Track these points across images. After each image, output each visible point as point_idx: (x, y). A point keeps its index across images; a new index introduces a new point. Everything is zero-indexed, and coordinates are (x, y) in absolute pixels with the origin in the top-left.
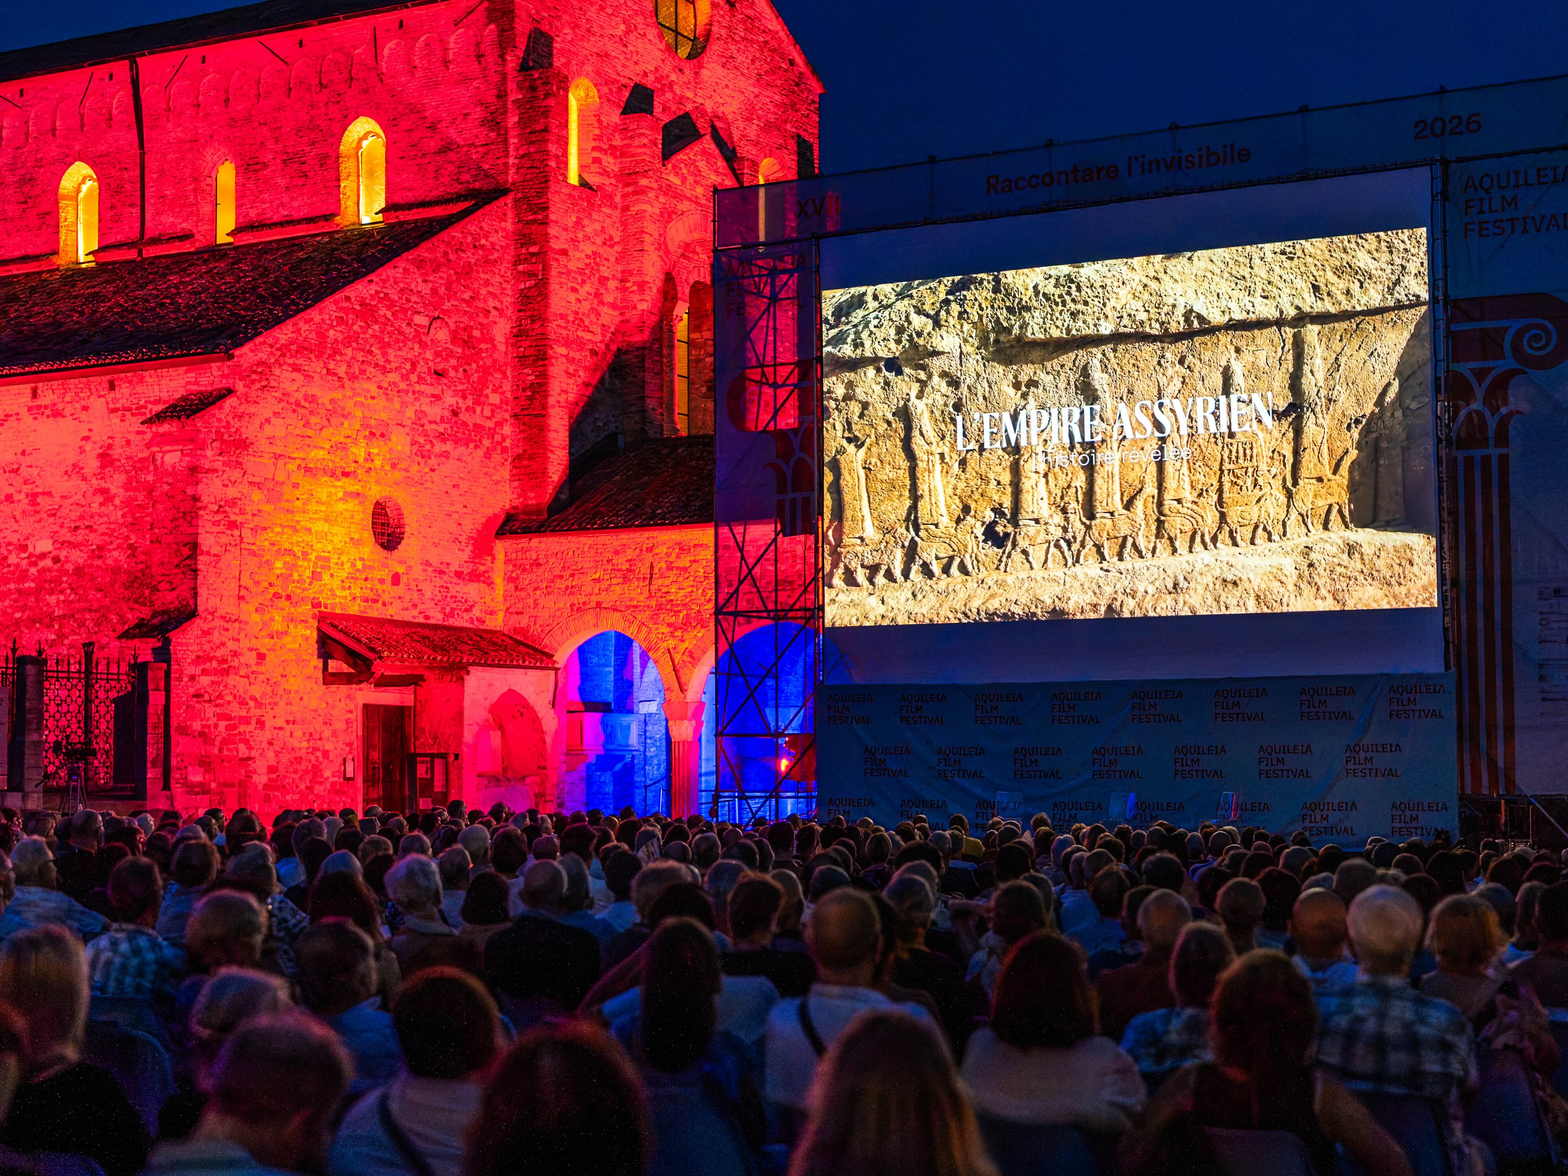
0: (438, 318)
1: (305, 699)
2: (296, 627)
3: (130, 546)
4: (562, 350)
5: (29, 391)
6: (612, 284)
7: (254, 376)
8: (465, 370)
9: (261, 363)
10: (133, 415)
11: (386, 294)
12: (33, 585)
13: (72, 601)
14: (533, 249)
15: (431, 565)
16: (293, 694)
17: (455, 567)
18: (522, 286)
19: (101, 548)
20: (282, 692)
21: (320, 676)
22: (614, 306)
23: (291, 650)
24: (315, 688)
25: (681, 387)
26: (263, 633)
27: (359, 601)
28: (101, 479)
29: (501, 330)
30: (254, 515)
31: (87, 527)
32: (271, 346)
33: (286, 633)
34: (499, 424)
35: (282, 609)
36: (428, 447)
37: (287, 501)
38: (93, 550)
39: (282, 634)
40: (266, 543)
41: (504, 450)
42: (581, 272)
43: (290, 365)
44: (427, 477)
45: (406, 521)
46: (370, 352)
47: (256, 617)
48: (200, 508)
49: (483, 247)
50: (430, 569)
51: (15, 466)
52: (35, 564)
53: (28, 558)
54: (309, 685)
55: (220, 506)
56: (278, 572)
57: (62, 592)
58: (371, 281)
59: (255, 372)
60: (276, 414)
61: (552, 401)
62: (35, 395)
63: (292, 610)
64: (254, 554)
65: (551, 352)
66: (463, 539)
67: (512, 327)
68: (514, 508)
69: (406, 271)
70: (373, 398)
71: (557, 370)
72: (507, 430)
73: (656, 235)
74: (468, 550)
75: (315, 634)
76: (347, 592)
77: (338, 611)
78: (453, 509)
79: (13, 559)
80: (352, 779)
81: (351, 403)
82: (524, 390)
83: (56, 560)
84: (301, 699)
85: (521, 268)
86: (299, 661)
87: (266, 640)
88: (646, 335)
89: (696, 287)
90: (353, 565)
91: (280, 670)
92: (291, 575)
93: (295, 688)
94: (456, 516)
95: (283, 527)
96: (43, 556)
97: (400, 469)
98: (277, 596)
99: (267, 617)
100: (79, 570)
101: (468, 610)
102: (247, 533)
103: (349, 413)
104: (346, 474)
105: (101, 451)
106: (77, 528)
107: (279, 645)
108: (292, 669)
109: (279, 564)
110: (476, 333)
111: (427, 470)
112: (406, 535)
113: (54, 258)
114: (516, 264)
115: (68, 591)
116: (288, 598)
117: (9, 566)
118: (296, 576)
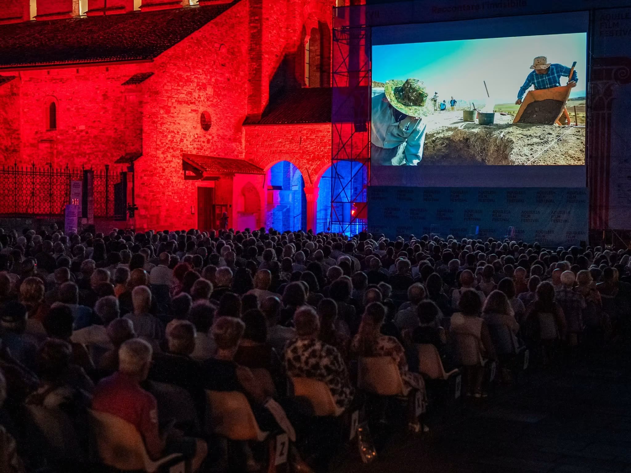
0: (223, 44)
1: (178, 185)
2: (175, 159)
3: (115, 129)
4: (267, 56)
5: (75, 70)
6: (283, 30)
7: (161, 68)
8: (232, 64)
9: (163, 63)
10: (115, 80)
11: (205, 36)
12: (78, 141)
13: (93, 148)
14: (257, 18)
15: (220, 136)
16: (174, 183)
17: (228, 136)
18: (252, 32)
19: (104, 129)
20: (170, 183)
21: (183, 176)
22: (283, 38)
23: (173, 167)
24: (182, 180)
25: (307, 67)
26: (164, 161)
27: (196, 149)
28: (104, 103)
29: (245, 47)
30: (161, 119)
31: (99, 121)
32: (166, 56)
33: (172, 161)
34: (244, 83)
35: (171, 153)
36: (219, 92)
37: (172, 113)
38: (101, 130)
39: (170, 162)
40: (165, 129)
41: (245, 93)
42: (272, 25)
43: (173, 64)
44: (219, 104)
45: (212, 120)
46: (200, 58)
47: (162, 156)
48: (143, 117)
49: (238, 17)
50: (220, 137)
51: (70, 98)
52: (78, 134)
53: (76, 131)
54: (180, 180)
55: (150, 116)
56: (169, 139)
57: (89, 144)
58: (200, 31)
59: (161, 66)
60: (168, 82)
61: (263, 75)
62: (78, 71)
63: (174, 153)
64: (160, 132)
65: (262, 57)
66: (231, 126)
67: (248, 47)
68: (249, 115)
69: (212, 27)
70: (200, 75)
71: (264, 64)
72: (246, 86)
73: (299, 11)
74: (233, 131)
75: (181, 162)
76: (192, 146)
77: (189, 153)
78: (228, 115)
79: (70, 132)
80: (194, 214)
81: (193, 77)
82: (253, 71)
83: (87, 133)
84: (177, 185)
85: (252, 25)
86: (176, 171)
87: (165, 164)
88: (296, 49)
89: (313, 30)
90: (194, 136)
91: (169, 175)
92: (173, 140)
93: (175, 181)
94: (229, 118)
95: (170, 122)
96: (82, 131)
97: (210, 101)
98: (169, 148)
99: (165, 155)
100: (95, 137)
101: (233, 152)
102: (159, 125)
103: (193, 81)
104: (192, 103)
105: (103, 94)
106: (94, 122)
107: (170, 165)
108: (174, 174)
109: (169, 136)
110: (236, 50)
111: (219, 101)
112: (212, 125)
113: (71, 14)
114: (249, 23)
115: (92, 144)
116: (172, 148)
117: (69, 134)
118: (175, 141)
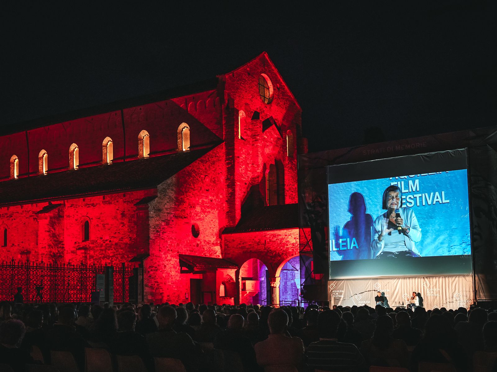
0: (207, 175)
1: (176, 277)
2: (173, 258)
3: (130, 238)
4: (238, 183)
5: (102, 197)
6: (250, 165)
7: (162, 192)
8: (214, 189)
9: (164, 189)
10: (130, 203)
11: (194, 170)
12: (104, 248)
13: (115, 252)
14: (230, 157)
15: (206, 241)
16: (173, 276)
17: (212, 242)
18: (228, 166)
19: (122, 238)
20: (170, 276)
21: (179, 271)
22: (250, 171)
23: (172, 264)
24: (178, 274)
25: (267, 192)
26: (165, 260)
27: (188, 251)
28: (122, 220)
29: (222, 179)
30: (163, 229)
31: (118, 233)
32: (166, 184)
33: (171, 260)
34: (223, 204)
35: (170, 253)
36: (205, 210)
37: (171, 225)
38: (120, 239)
39: (170, 260)
40: (166, 236)
41: (224, 210)
42: (242, 162)
43: (171, 189)
44: (205, 218)
45: (200, 230)
46: (190, 185)
47: (163, 256)
48: (150, 227)
49: (217, 156)
50: (206, 242)
51: (99, 217)
52: (104, 242)
53: (103, 241)
54: (177, 274)
55: (155, 227)
56: (169, 244)
57: (112, 250)
58: (190, 166)
59: (162, 191)
60: (168, 202)
61: (236, 197)
62: (104, 198)
63: (172, 254)
64: (163, 239)
65: (235, 184)
66: (214, 234)
67: (225, 177)
68: (227, 226)
69: (199, 163)
70: (191, 197)
71: (237, 189)
72: (224, 205)
73: (261, 152)
74: (215, 238)
75: (178, 260)
76: (186, 249)
77: (184, 254)
78: (211, 226)
79: (99, 241)
80: (188, 298)
81: (186, 199)
82: (229, 194)
83: (110, 241)
84: (175, 277)
85: (227, 162)
86: (174, 267)
87: (166, 262)
88: (260, 179)
89: (271, 165)
90: (187, 242)
91: (170, 270)
92: (172, 245)
93: (173, 274)
94: (212, 228)
95: (170, 232)
96: (107, 240)
97: (198, 216)
98: (169, 250)
99: (166, 256)
100: (116, 244)
101: (216, 253)
102: (161, 234)
103: (186, 201)
104: (185, 218)
105: (122, 213)
106: (115, 233)
107: (169, 263)
108: (173, 269)
109: (169, 242)
110: (216, 179)
111: (205, 216)
112: (200, 233)
113: (101, 162)
114: (226, 161)
115: (113, 249)
116: (171, 250)
117: (98, 243)
118: (173, 245)
